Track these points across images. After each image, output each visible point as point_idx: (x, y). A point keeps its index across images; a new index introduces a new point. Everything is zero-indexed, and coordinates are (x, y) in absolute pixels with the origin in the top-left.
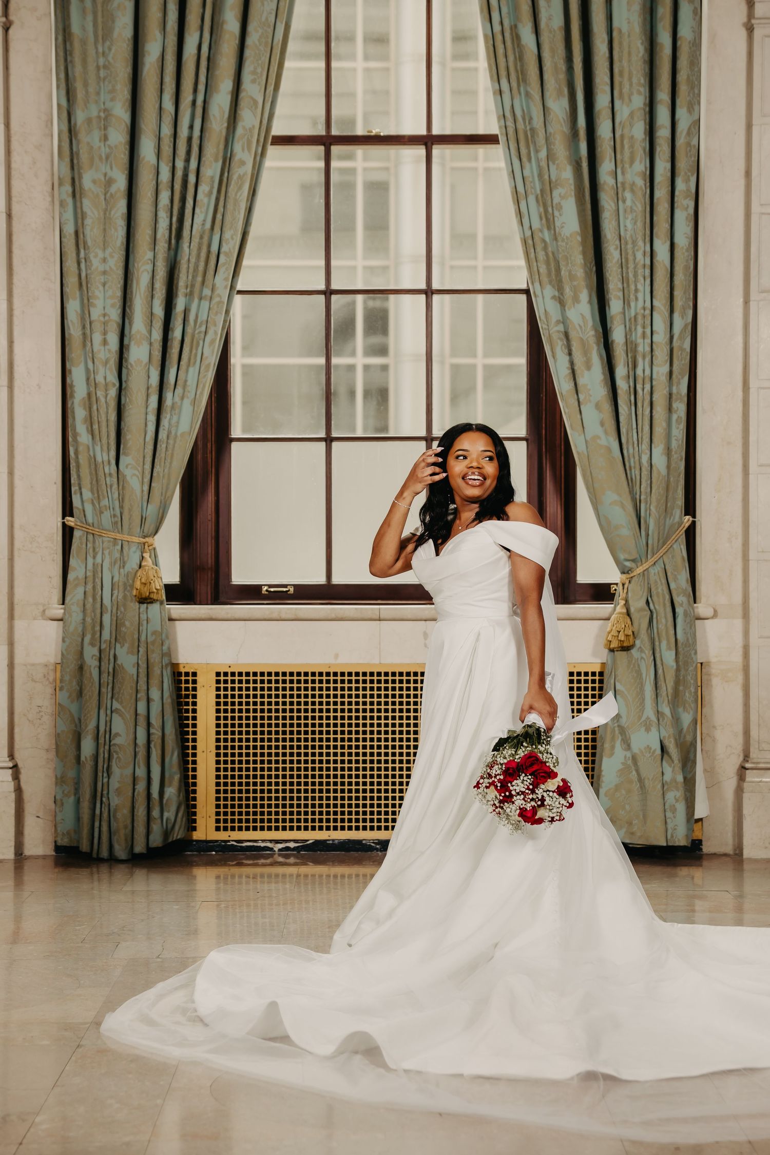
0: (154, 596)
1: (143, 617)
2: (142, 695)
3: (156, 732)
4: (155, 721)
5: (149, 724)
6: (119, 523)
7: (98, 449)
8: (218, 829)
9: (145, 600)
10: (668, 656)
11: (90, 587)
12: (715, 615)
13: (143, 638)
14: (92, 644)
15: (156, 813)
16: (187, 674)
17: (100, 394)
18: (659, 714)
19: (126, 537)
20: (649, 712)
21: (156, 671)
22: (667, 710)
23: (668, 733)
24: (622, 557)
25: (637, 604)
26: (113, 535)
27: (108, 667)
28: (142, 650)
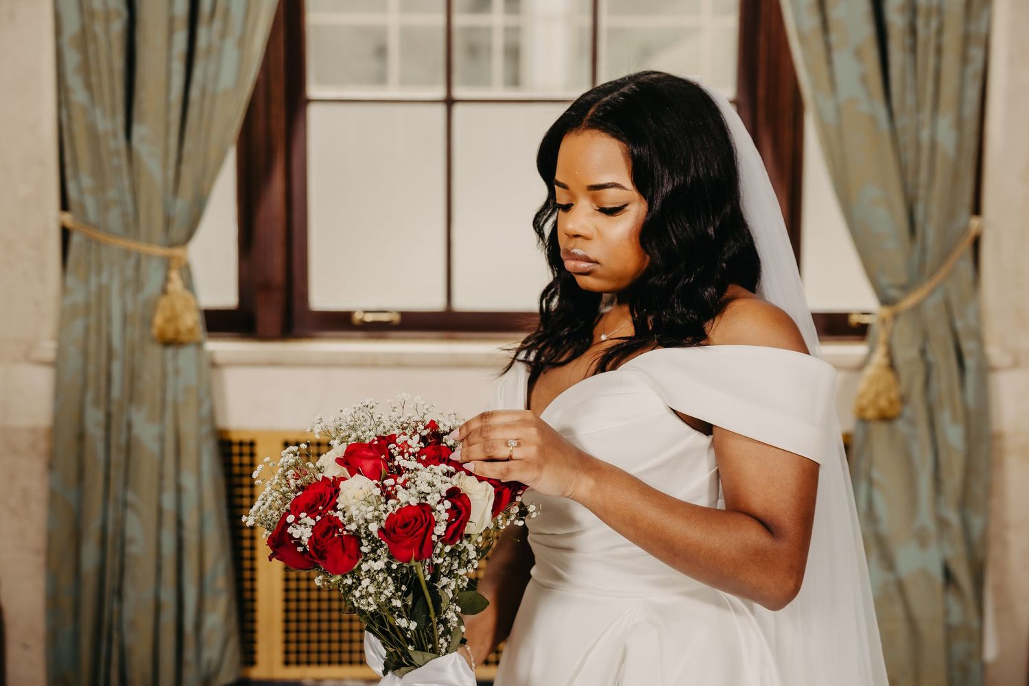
0: (184, 338)
1: (170, 367)
2: (169, 483)
3: (191, 537)
4: (190, 521)
5: (179, 524)
6: (132, 226)
7: (98, 113)
8: (287, 663)
9: (171, 342)
10: (953, 434)
11: (93, 319)
12: (1016, 365)
13: (170, 397)
14: (96, 403)
15: (189, 654)
16: (241, 444)
17: (98, 28)
18: (942, 523)
19: (143, 248)
20: (925, 517)
21: (190, 445)
22: (953, 517)
23: (955, 552)
24: (884, 280)
25: (907, 354)
26: (123, 243)
27: (118, 439)
28: (169, 415)
